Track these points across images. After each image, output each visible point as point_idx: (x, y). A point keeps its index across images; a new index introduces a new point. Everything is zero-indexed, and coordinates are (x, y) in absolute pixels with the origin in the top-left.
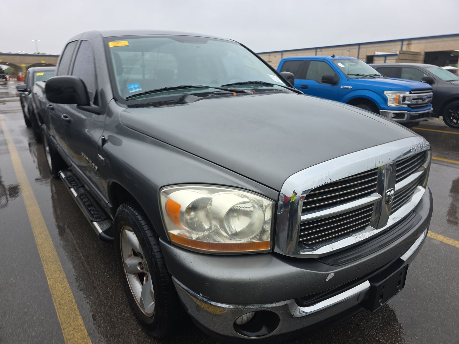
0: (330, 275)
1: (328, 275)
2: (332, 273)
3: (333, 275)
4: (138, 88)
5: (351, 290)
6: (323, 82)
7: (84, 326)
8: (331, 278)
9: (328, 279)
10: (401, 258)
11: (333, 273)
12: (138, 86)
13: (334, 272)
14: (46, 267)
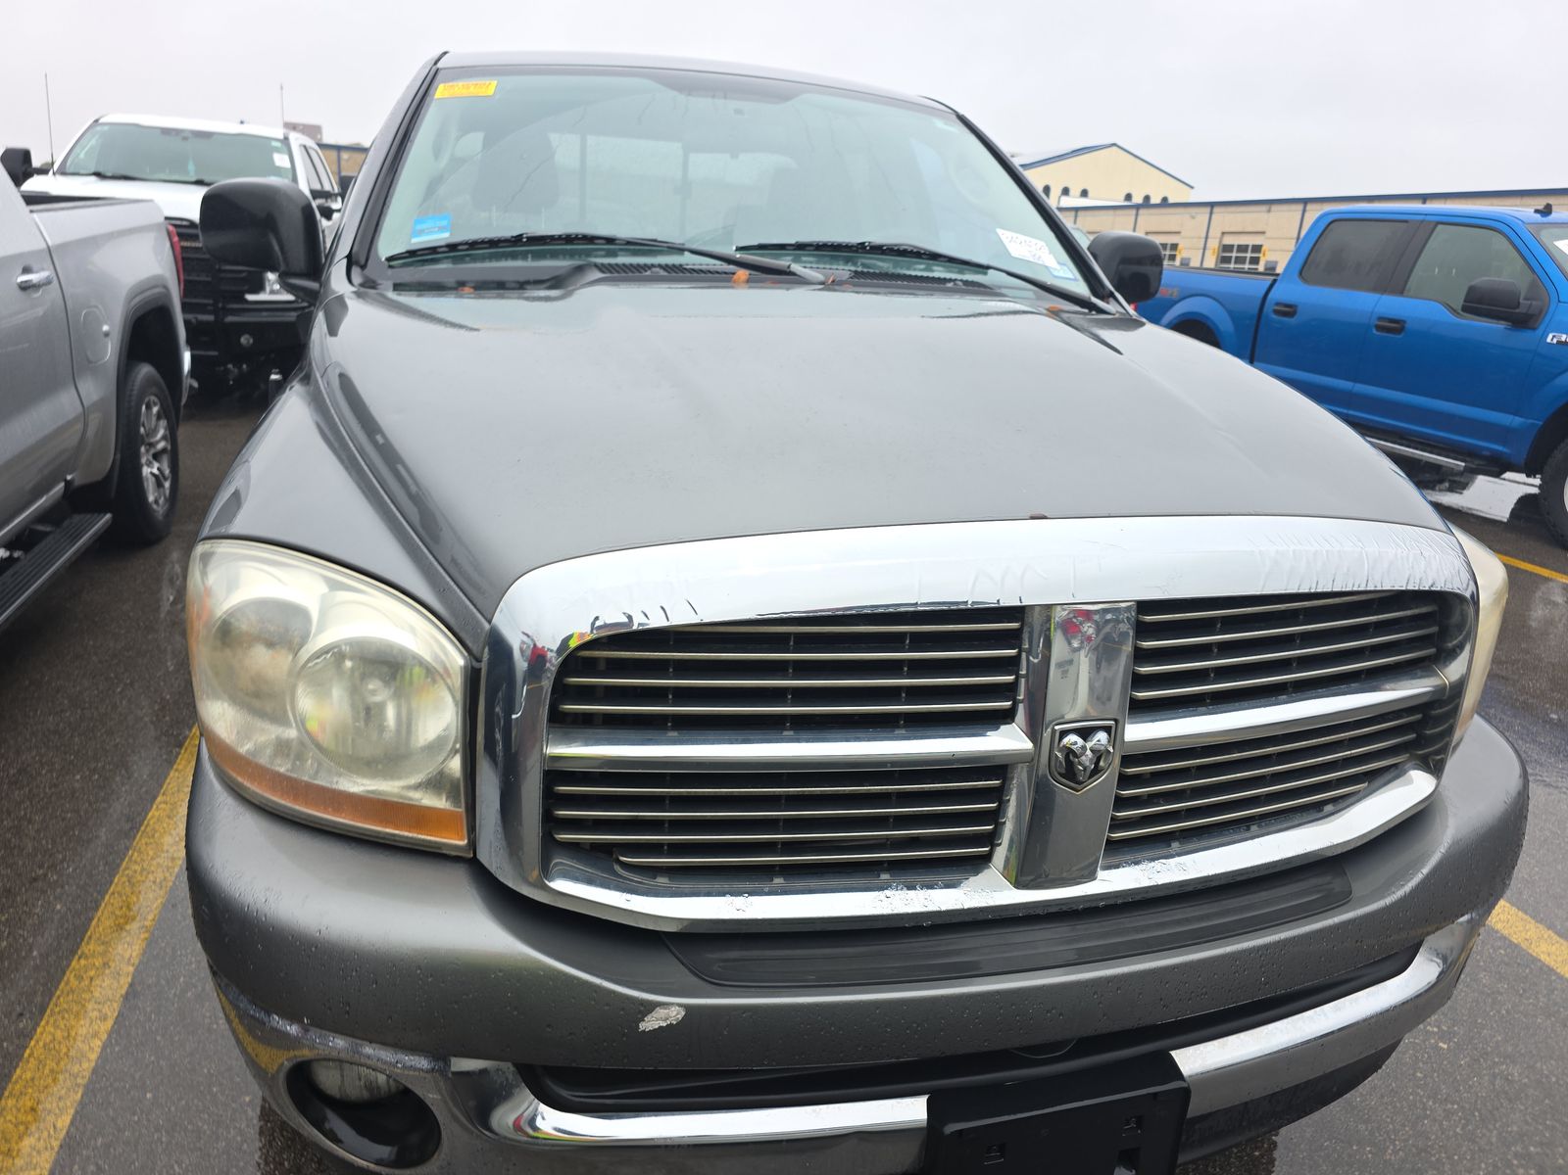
0: (660, 1012)
1: (651, 1007)
2: (672, 1004)
3: (680, 1017)
4: (442, 229)
5: (814, 1111)
6: (1465, 309)
7: (133, 965)
8: (665, 1025)
9: (650, 1024)
10: (1173, 1053)
11: (680, 1005)
12: (444, 223)
13: (687, 1007)
14: (180, 767)
